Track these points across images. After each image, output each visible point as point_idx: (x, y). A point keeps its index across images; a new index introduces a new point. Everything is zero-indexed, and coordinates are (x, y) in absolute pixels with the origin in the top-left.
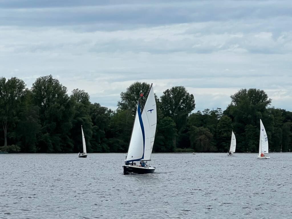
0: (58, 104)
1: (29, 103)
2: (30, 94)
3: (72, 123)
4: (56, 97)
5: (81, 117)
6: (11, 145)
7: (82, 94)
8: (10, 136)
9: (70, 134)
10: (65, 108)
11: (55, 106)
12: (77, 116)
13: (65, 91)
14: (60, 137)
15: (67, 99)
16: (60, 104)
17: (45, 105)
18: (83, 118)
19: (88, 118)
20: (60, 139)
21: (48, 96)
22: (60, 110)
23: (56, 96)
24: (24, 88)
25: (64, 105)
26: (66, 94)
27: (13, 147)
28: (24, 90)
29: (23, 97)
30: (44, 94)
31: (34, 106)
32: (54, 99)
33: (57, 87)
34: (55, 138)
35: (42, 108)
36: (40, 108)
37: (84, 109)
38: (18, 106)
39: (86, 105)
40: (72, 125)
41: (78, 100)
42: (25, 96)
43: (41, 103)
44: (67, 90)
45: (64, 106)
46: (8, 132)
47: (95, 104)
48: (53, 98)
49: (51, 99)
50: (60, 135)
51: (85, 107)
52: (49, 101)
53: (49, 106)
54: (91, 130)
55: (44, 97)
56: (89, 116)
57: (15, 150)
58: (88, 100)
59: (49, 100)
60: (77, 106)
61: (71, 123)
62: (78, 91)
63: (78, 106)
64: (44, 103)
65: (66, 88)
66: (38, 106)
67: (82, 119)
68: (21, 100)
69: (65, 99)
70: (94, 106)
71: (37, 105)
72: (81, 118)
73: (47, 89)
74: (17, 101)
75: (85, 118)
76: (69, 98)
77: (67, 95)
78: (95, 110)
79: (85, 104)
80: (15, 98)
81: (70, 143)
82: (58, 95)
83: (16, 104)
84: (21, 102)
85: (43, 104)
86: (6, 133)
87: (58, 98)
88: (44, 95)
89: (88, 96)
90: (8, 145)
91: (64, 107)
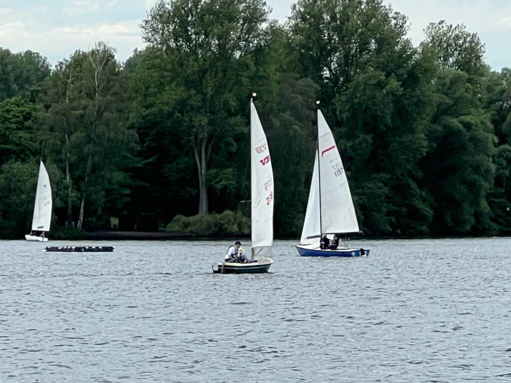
0: (378, 72)
1: (281, 70)
2: (284, 40)
3: (426, 135)
4: (370, 51)
5: (457, 117)
6: (220, 212)
7: (457, 37)
8: (218, 180)
9: (420, 174)
10: (401, 86)
11: (370, 80)
12: (444, 111)
13: (400, 31)
14: (386, 184)
15: (410, 57)
16: (384, 73)
17: (334, 78)
18: (463, 117)
19: (480, 118)
20: (386, 190)
21: (345, 44)
22: (384, 91)
23: (373, 46)
24: (264, 20)
25: (399, 77)
26: (405, 37)
27: (229, 220)
28: (264, 26)
29: (259, 50)
30: (330, 39)
31: (297, 79)
32: (366, 56)
33: (374, 16)
34: (369, 188)
35: (324, 86)
36: (317, 86)
37: (467, 90)
38: (244, 80)
39: (471, 77)
40: (425, 143)
41: (446, 59)
42: (268, 45)
43: (322, 70)
44: (407, 24)
45: (398, 81)
46: (208, 167)
47: (502, 73)
48: (361, 52)
49: (353, 56)
50: (388, 176)
51: (469, 81)
52: (347, 64)
53: (348, 80)
54: (491, 159)
55: (331, 51)
56: (483, 111)
57: (235, 228)
58: (478, 58)
59: (347, 61)
60: (444, 79)
61: (422, 136)
62: (445, 28)
63: (447, 81)
64: (330, 70)
65: (404, 17)
66: (312, 78)
67: (461, 122)
68: (254, 59)
69: (400, 57)
70: (499, 78)
71: (306, 76)
72: (455, 121)
73: (342, 23)
74: (242, 65)
75: (468, 119)
76: (415, 52)
77: (408, 42)
78: (502, 92)
79: (468, 71)
80: (232, 55)
81: (420, 205)
82: (379, 42)
83: (237, 75)
84: (253, 68)
85: (328, 72)
86: (203, 172)
87: (378, 51)
88: (330, 42)
89: (477, 44)
90: (210, 210)
91: (400, 83)
